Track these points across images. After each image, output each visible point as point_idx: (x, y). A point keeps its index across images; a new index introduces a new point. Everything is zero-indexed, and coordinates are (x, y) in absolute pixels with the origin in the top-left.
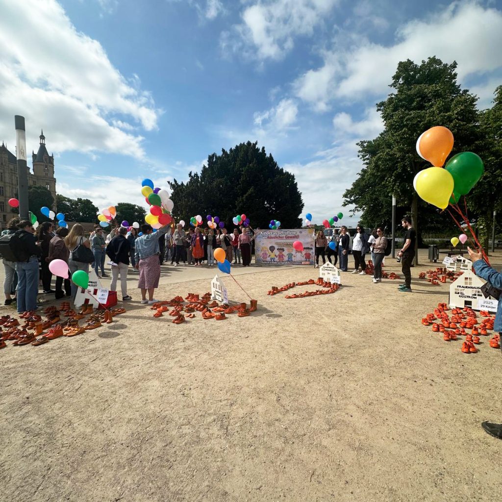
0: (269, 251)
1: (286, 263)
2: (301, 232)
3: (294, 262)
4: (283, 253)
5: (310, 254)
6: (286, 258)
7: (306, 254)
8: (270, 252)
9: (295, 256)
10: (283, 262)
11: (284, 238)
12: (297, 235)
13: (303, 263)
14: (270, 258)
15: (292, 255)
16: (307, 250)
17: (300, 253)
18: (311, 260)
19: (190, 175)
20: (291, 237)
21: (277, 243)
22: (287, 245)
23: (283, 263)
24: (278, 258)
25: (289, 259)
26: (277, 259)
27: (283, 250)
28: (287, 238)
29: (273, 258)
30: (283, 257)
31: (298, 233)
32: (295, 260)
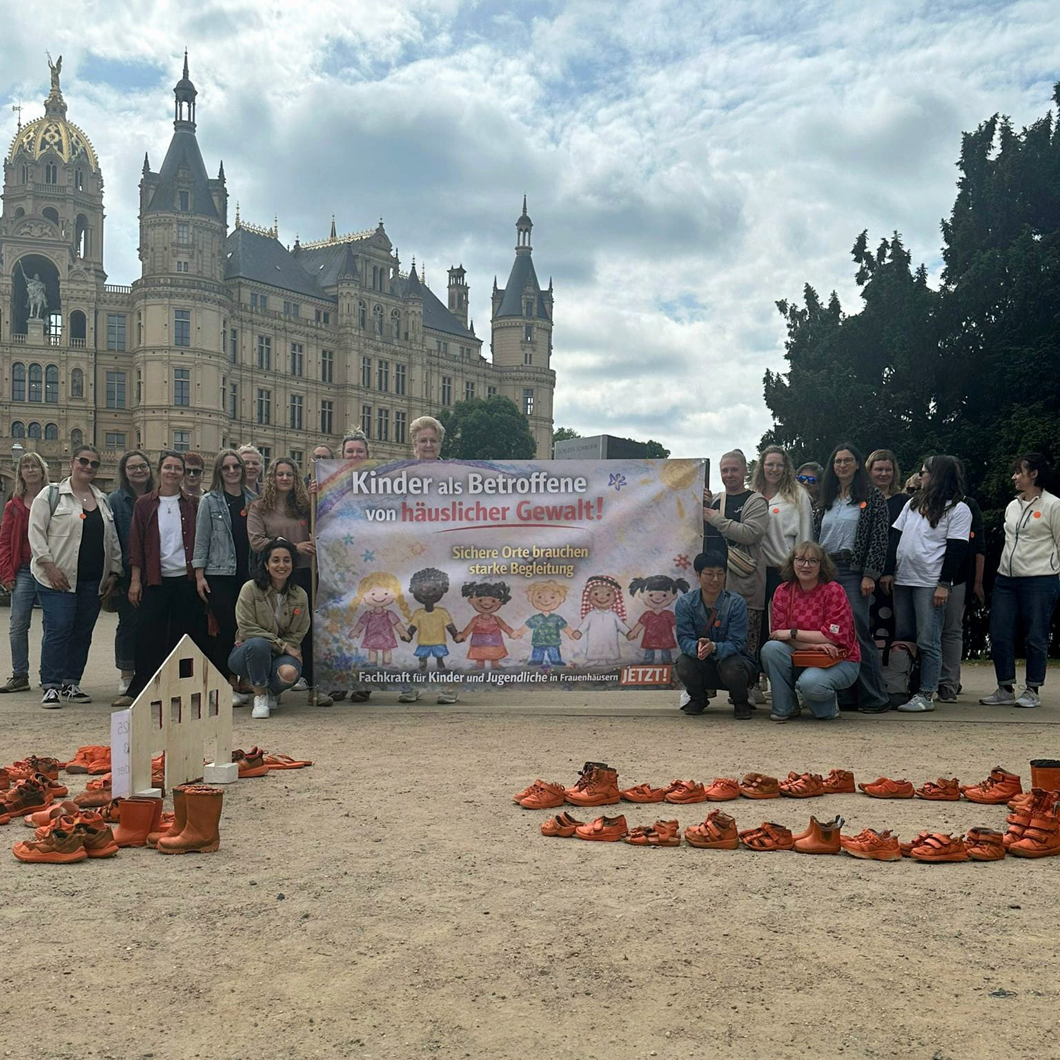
1: (524, 677)
2: (617, 480)
3: (575, 670)
4: (503, 613)
6: (519, 647)
7: (646, 619)
8: (415, 606)
9: (577, 635)
10: (498, 670)
11: (511, 518)
12: (591, 497)
13: (628, 677)
14: (413, 646)
15: (561, 623)
16: (658, 594)
17: (610, 617)
19: (860, 251)
20: (555, 513)
21: (460, 553)
22: (530, 560)
23: (501, 679)
24: (466, 645)
25: (538, 647)
26: (459, 654)
27: (501, 594)
28: (531, 514)
29: (431, 649)
30: (499, 640)
31: (601, 488)
32: (580, 661)
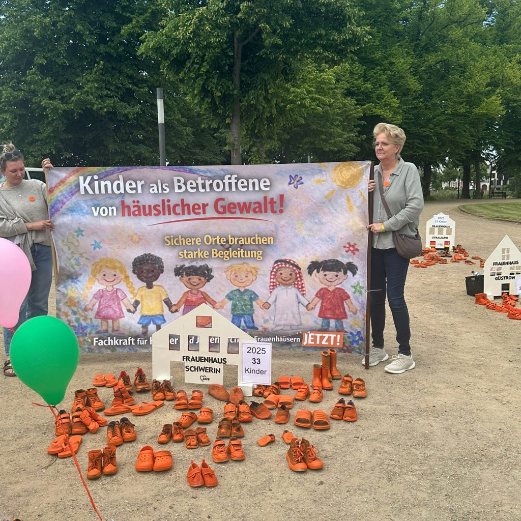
0: (134, 278)
2: (295, 180)
3: (266, 333)
4: (208, 288)
5: (342, 296)
7: (322, 294)
8: (139, 284)
11: (210, 212)
12: (274, 194)
14: (137, 316)
16: (331, 274)
17: (292, 291)
18: (347, 323)
20: (245, 208)
21: (171, 241)
22: (226, 247)
25: (236, 315)
27: (205, 274)
28: (226, 209)
29: (151, 318)
31: (282, 187)
